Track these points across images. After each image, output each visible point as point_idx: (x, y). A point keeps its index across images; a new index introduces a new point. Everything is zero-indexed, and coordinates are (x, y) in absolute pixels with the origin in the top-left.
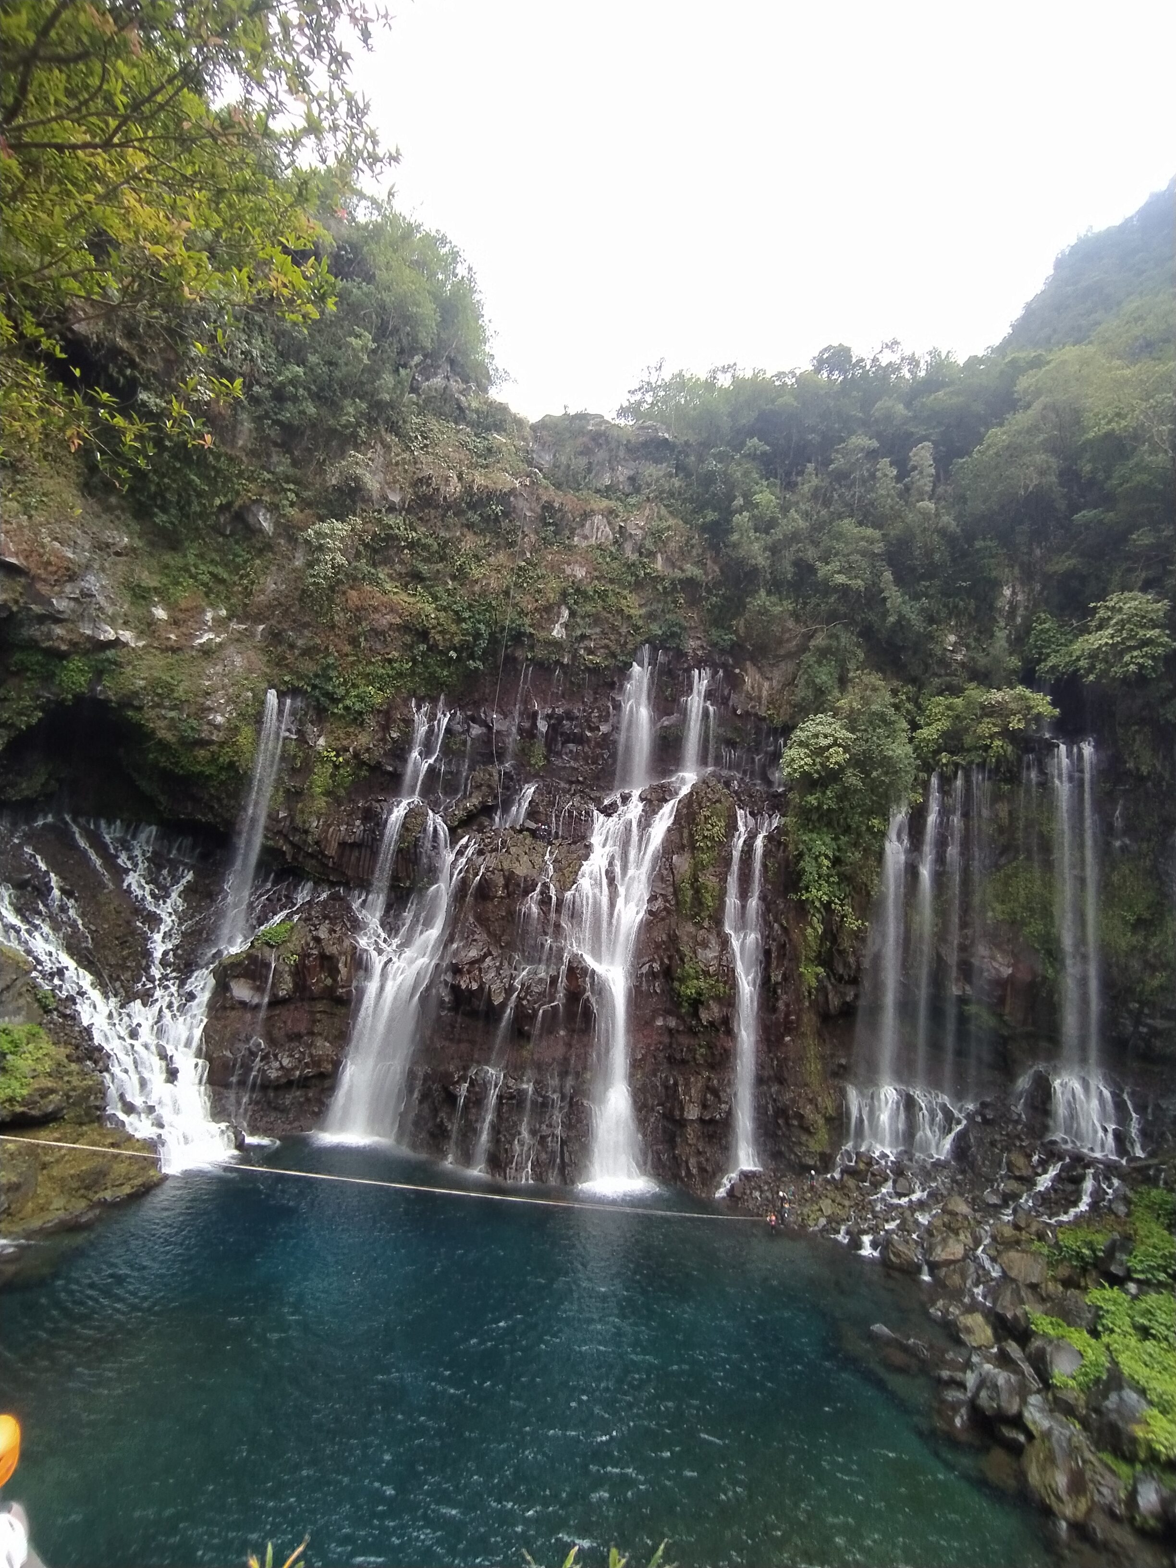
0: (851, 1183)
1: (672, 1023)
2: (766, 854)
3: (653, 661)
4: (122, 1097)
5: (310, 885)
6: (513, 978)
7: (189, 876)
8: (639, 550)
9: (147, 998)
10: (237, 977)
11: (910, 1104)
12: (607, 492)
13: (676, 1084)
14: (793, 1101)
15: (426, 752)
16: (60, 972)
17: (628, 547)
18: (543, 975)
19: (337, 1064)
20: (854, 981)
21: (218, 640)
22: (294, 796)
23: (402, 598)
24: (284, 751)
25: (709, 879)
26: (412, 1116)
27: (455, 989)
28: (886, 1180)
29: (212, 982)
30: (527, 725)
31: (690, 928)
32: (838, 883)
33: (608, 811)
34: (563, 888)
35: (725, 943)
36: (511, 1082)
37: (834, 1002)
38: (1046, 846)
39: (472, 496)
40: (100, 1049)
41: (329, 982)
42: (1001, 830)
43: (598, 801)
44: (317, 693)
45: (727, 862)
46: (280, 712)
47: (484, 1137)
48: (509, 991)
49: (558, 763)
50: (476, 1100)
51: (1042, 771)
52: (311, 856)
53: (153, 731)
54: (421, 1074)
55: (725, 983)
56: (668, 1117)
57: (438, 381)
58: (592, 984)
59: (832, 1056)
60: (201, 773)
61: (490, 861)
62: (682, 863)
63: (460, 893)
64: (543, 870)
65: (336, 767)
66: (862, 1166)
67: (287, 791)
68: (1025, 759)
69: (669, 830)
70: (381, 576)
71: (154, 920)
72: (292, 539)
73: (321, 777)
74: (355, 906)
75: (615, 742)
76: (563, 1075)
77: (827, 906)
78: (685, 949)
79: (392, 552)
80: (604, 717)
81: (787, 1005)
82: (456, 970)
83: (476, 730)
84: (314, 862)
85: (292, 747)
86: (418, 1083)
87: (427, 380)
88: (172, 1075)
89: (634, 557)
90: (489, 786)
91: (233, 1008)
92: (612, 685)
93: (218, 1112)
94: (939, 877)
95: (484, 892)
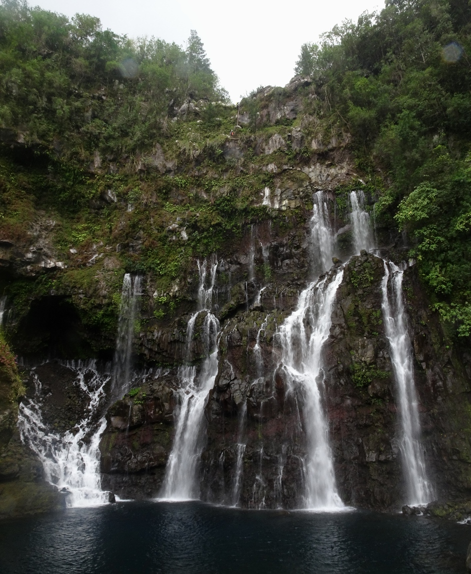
5: (160, 368)
6: (246, 388)
10: (115, 415)
15: (207, 286)
19: (167, 458)
21: (100, 257)
30: (258, 256)
31: (359, 341)
36: (250, 449)
41: (159, 412)
48: (244, 396)
49: (280, 271)
50: (230, 463)
52: (158, 353)
53: (78, 307)
60: (101, 323)
62: (348, 302)
67: (141, 322)
69: (341, 287)
71: (88, 400)
80: (303, 240)
83: (234, 267)
85: (141, 300)
90: (240, 293)
92: (304, 221)
93: (105, 485)
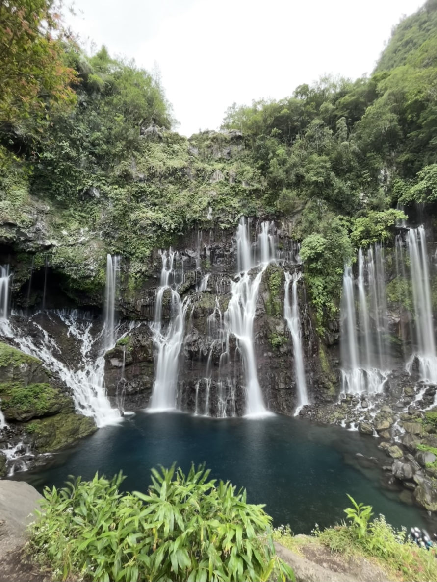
0: (345, 405)
1: (270, 354)
2: (298, 288)
3: (246, 222)
4: (80, 404)
5: (133, 322)
6: (210, 345)
7: (91, 325)
8: (235, 180)
9: (83, 368)
10: (113, 357)
11: (365, 374)
12: (220, 160)
13: (274, 376)
14: (320, 378)
16: (52, 364)
17: (231, 180)
18: (220, 342)
19: (152, 384)
20: (338, 331)
21: (87, 239)
22: (123, 291)
23: (150, 214)
24: (117, 276)
25: (277, 300)
26: (180, 399)
27: (190, 352)
28: (358, 402)
29: (104, 361)
30: (203, 253)
31: (272, 319)
32: (327, 295)
33: (237, 280)
34: (223, 311)
35: (286, 323)
36: (214, 382)
37: (331, 340)
38: (408, 270)
39: (169, 171)
40: (70, 388)
41: (145, 355)
42: (390, 266)
43: (233, 278)
44: (125, 253)
45: (283, 293)
46: (113, 262)
47: (207, 403)
48: (209, 350)
49: (216, 265)
50: (202, 390)
51: (404, 241)
52: (133, 312)
53: (70, 275)
54: (182, 383)
55: (288, 337)
56: (273, 388)
57: (150, 128)
58: (239, 343)
59: (333, 360)
60: (89, 288)
61: (196, 304)
62: (266, 296)
63: (187, 317)
64: (215, 304)
65: (136, 279)
66: (349, 399)
67: (120, 290)
68: (396, 237)
69: (260, 284)
70: (141, 206)
71: (81, 342)
72: (107, 198)
73: (131, 283)
74: (151, 327)
75: (236, 255)
76: (232, 378)
77: (324, 304)
78: (272, 327)
79: (144, 197)
80: (231, 246)
81: (313, 343)
82: (189, 345)
83: (185, 258)
84: (134, 314)
85: (119, 274)
86: (182, 387)
87: (146, 128)
88: (96, 394)
89: (234, 184)
90: (192, 278)
91: (113, 369)
92: (232, 234)
93: (114, 405)
94: (366, 288)
95: (195, 316)
